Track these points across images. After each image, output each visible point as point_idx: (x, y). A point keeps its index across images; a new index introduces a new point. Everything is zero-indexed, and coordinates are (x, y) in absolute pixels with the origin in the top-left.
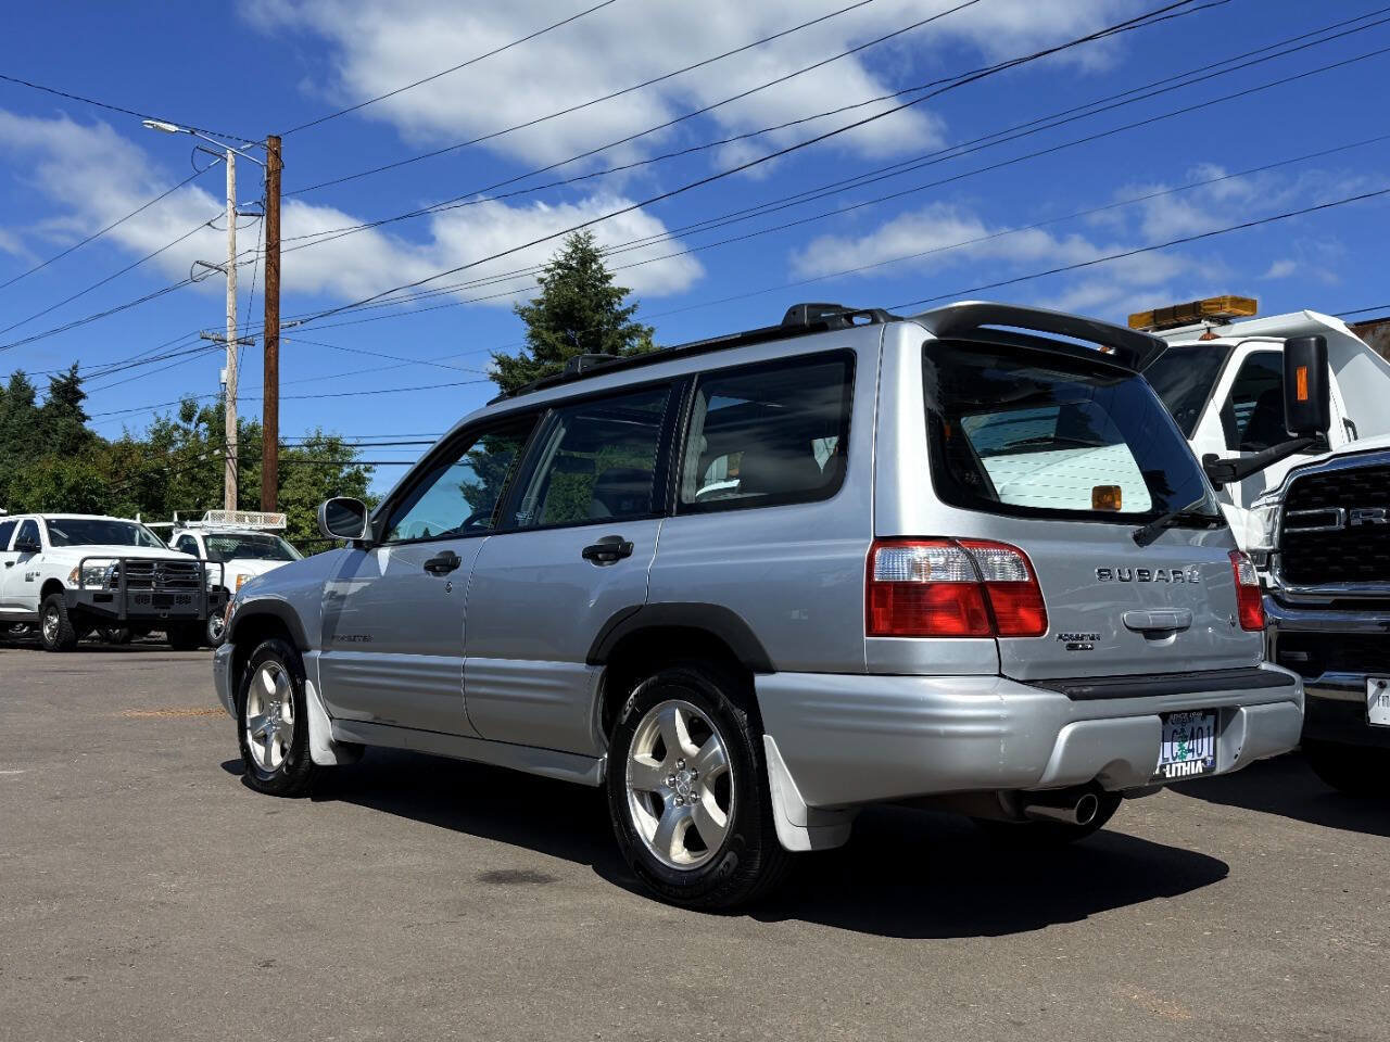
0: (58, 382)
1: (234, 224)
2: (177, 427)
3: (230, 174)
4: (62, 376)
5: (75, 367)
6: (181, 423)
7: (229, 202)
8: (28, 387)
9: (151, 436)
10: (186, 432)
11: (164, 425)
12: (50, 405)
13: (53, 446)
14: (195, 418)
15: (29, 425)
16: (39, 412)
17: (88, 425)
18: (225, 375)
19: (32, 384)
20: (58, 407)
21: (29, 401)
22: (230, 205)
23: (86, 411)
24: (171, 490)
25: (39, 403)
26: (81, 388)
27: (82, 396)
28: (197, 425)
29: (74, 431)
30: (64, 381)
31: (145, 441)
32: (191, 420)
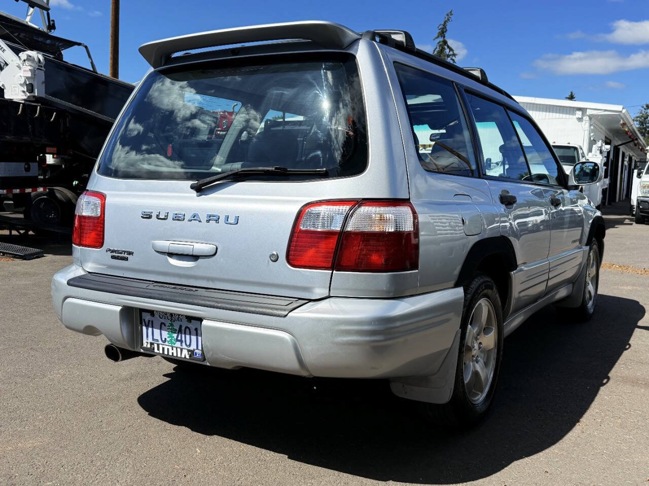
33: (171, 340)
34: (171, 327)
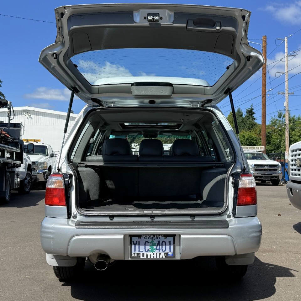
0: (248, 110)
1: (288, 59)
2: (277, 120)
3: (286, 44)
4: (249, 108)
5: (252, 106)
6: (278, 119)
7: (286, 53)
8: (241, 112)
9: (270, 123)
10: (280, 121)
11: (274, 120)
12: (246, 116)
13: (246, 127)
14: (282, 117)
15: (241, 122)
16: (243, 119)
17: (256, 121)
18: (285, 104)
19: (242, 111)
20: (248, 117)
21: (241, 116)
22: (286, 54)
23: (255, 117)
24: (273, 138)
25: (244, 116)
26: (253, 111)
27: (254, 113)
28: (282, 119)
29: (251, 123)
30: (249, 110)
31: (269, 124)
32: (281, 117)
33: (152, 250)
34: (152, 243)
